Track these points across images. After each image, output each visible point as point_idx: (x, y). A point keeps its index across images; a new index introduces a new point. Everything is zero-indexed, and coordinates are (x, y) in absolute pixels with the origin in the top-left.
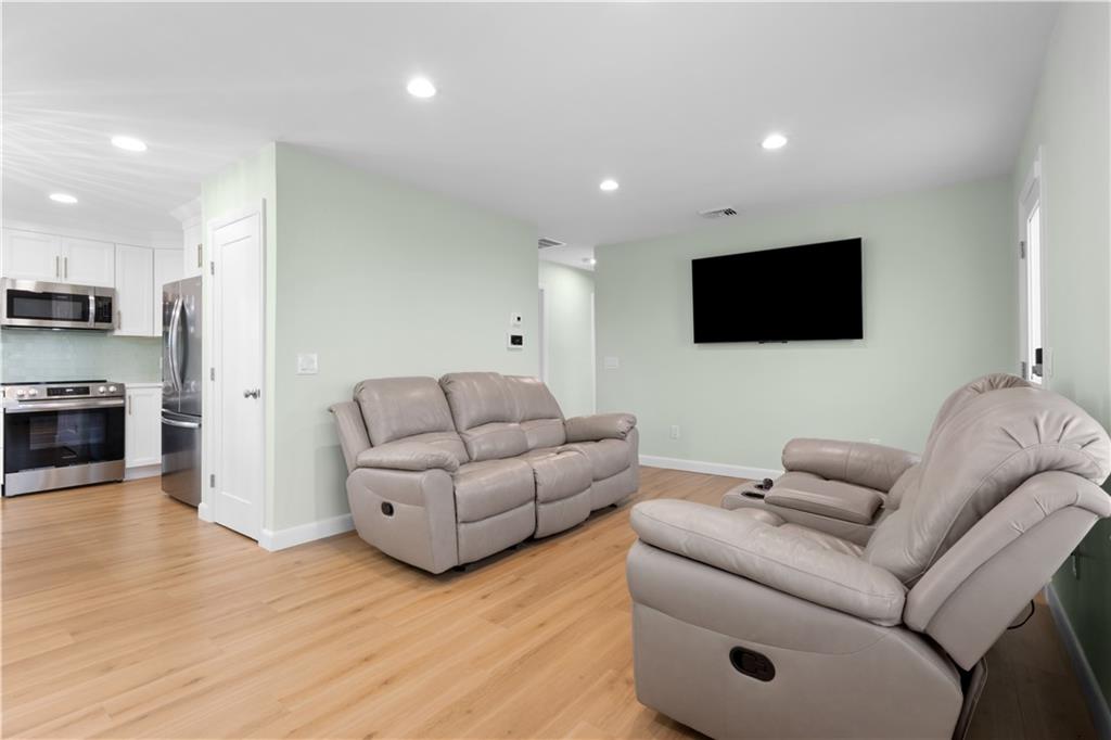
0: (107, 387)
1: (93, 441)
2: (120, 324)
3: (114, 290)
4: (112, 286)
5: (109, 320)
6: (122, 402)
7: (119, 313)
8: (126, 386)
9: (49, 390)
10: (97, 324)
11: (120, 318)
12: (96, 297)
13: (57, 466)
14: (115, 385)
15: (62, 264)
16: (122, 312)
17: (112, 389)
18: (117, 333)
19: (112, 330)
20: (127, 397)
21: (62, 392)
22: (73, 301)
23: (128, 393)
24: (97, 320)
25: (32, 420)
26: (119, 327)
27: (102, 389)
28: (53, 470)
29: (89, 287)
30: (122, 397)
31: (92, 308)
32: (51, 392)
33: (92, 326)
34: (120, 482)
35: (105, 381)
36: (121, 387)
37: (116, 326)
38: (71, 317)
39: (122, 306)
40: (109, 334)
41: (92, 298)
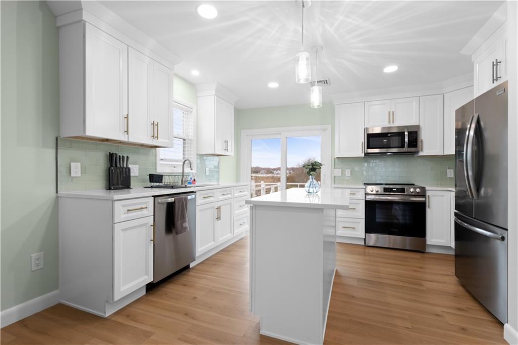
0: (415, 188)
1: (408, 222)
2: (422, 147)
3: (418, 126)
4: (418, 124)
5: (416, 146)
6: (423, 199)
7: (422, 141)
8: (427, 188)
9: (384, 188)
10: (409, 149)
11: (422, 144)
12: (408, 132)
13: (389, 234)
14: (420, 188)
15: (391, 116)
16: (423, 140)
17: (418, 190)
18: (421, 154)
19: (418, 152)
20: (427, 196)
21: (390, 190)
22: (398, 136)
23: (428, 193)
24: (409, 146)
25: (377, 205)
26: (422, 150)
27: (412, 190)
28: (387, 236)
29: (405, 127)
30: (424, 196)
31: (406, 139)
32: (386, 190)
33: (407, 151)
34: (423, 253)
35: (414, 185)
36: (423, 189)
37: (420, 149)
38: (397, 146)
39: (424, 136)
40: (416, 155)
41: (406, 133)
